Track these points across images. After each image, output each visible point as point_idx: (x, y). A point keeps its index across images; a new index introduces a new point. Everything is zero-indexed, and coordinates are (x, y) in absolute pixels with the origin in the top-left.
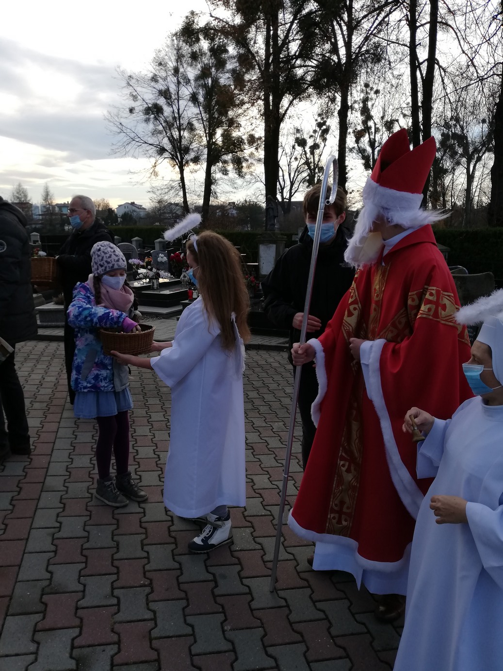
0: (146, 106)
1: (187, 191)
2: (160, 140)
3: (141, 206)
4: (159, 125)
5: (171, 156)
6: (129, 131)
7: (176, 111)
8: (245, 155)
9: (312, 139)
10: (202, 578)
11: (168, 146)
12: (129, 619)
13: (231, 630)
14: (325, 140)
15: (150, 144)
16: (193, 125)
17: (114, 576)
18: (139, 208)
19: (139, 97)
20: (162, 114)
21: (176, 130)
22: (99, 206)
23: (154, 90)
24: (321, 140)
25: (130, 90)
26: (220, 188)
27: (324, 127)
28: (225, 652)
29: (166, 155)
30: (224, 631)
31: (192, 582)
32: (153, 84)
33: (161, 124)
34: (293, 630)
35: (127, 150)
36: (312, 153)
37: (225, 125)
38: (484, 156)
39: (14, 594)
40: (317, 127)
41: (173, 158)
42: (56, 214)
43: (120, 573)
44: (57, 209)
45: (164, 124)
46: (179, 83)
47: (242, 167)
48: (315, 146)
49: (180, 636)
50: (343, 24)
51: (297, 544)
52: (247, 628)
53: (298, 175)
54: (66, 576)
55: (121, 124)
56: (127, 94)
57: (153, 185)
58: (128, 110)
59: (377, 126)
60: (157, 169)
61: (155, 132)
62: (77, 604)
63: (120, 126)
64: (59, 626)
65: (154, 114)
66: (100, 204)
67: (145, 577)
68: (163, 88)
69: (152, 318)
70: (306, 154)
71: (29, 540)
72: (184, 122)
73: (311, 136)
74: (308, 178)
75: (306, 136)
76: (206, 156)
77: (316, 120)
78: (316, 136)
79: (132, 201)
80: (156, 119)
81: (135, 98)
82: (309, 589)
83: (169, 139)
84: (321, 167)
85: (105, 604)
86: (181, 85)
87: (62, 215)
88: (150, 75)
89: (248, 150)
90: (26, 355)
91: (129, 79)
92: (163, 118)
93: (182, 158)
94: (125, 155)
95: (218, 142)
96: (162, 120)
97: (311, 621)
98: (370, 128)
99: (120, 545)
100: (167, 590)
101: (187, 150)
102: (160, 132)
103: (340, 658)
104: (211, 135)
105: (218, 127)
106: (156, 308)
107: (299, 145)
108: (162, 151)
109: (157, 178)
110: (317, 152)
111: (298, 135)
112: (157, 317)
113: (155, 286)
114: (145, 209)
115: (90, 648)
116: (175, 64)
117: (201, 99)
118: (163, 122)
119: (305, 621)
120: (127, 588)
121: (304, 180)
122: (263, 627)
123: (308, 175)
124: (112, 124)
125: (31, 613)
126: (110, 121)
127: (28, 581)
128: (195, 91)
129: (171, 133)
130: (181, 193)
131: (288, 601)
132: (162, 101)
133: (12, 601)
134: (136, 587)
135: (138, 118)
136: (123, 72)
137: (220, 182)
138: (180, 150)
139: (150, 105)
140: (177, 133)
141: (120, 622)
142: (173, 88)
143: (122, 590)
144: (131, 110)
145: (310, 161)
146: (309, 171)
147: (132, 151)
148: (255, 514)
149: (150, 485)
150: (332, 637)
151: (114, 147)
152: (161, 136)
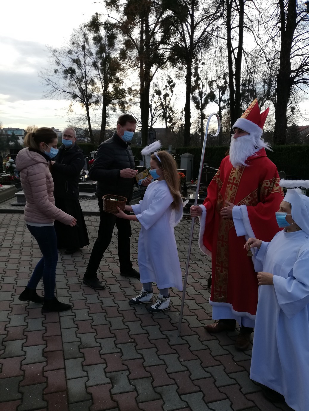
0: (65, 69)
1: (91, 121)
2: (74, 90)
3: (58, 130)
4: (73, 81)
5: (80, 100)
6: (54, 84)
7: (83, 72)
8: (126, 100)
9: (165, 91)
10: (160, 337)
11: (79, 94)
12: (130, 358)
13: (183, 361)
14: (172, 91)
15: (68, 92)
16: (94, 81)
17: (114, 338)
18: (57, 131)
19: (61, 63)
20: (75, 74)
21: (83, 84)
22: (31, 129)
23: (70, 59)
24: (170, 92)
25: (55, 58)
26: (112, 120)
27: (172, 84)
28: (184, 371)
29: (78, 99)
30: (180, 362)
31: (156, 339)
32: (69, 55)
33: (74, 80)
34: (215, 359)
35: (53, 95)
36: (165, 99)
37: (114, 82)
38: (265, 103)
39: (64, 349)
40: (167, 84)
41: (82, 101)
42: (4, 135)
43: (117, 337)
44: (4, 132)
45: (76, 80)
46: (85, 55)
47: (125, 107)
48: (167, 95)
49: (159, 365)
50: (188, 25)
51: (204, 319)
52: (192, 360)
53: (156, 112)
54: (89, 339)
55: (49, 79)
56: (53, 61)
57: (70, 117)
58: (53, 71)
59: (203, 84)
60: (72, 108)
61: (71, 85)
62: (99, 353)
63: (48, 81)
64: (94, 363)
65: (70, 74)
66: (32, 128)
67: (130, 338)
68: (75, 58)
69: (84, 199)
70: (161, 99)
71: (61, 322)
72: (89, 79)
73: (164, 89)
74: (162, 114)
75: (161, 89)
76: (102, 100)
77: (167, 79)
78: (167, 89)
79: (53, 127)
80: (71, 76)
81: (58, 63)
82: (217, 340)
83: (79, 89)
84: (170, 108)
85: (114, 352)
86: (87, 56)
87: (8, 135)
88: (68, 50)
89: (128, 97)
90: (16, 222)
91: (54, 52)
92: (76, 76)
93: (88, 101)
94: (52, 98)
95: (110, 92)
96: (75, 77)
97: (223, 355)
98: (199, 85)
99: (111, 323)
100: (144, 343)
101: (90, 96)
102: (73, 85)
103: (242, 371)
104: (106, 87)
105: (110, 83)
106: (85, 193)
107: (157, 94)
108: (75, 96)
109: (73, 113)
110: (167, 98)
111: (156, 88)
112: (87, 198)
113: (84, 180)
114: (61, 132)
115: (115, 373)
116: (83, 44)
117: (100, 66)
118: (75, 79)
119: (220, 355)
120: (123, 343)
121: (160, 116)
122: (199, 359)
123: (163, 112)
124: (43, 79)
125: (77, 358)
126: (42, 78)
127: (69, 343)
128: (96, 60)
129: (81, 86)
130: (87, 123)
131: (208, 346)
132: (75, 66)
133: (65, 352)
134: (127, 343)
135: (60, 76)
136: (51, 48)
137: (111, 116)
138: (86, 96)
139: (67, 69)
140: (84, 86)
141: (126, 360)
142: (81, 59)
143: (121, 345)
144: (56, 71)
145: (163, 104)
146: (163, 110)
147: (56, 96)
148: (178, 304)
149: (117, 291)
150: (236, 362)
151: (45, 94)
152: (74, 88)
